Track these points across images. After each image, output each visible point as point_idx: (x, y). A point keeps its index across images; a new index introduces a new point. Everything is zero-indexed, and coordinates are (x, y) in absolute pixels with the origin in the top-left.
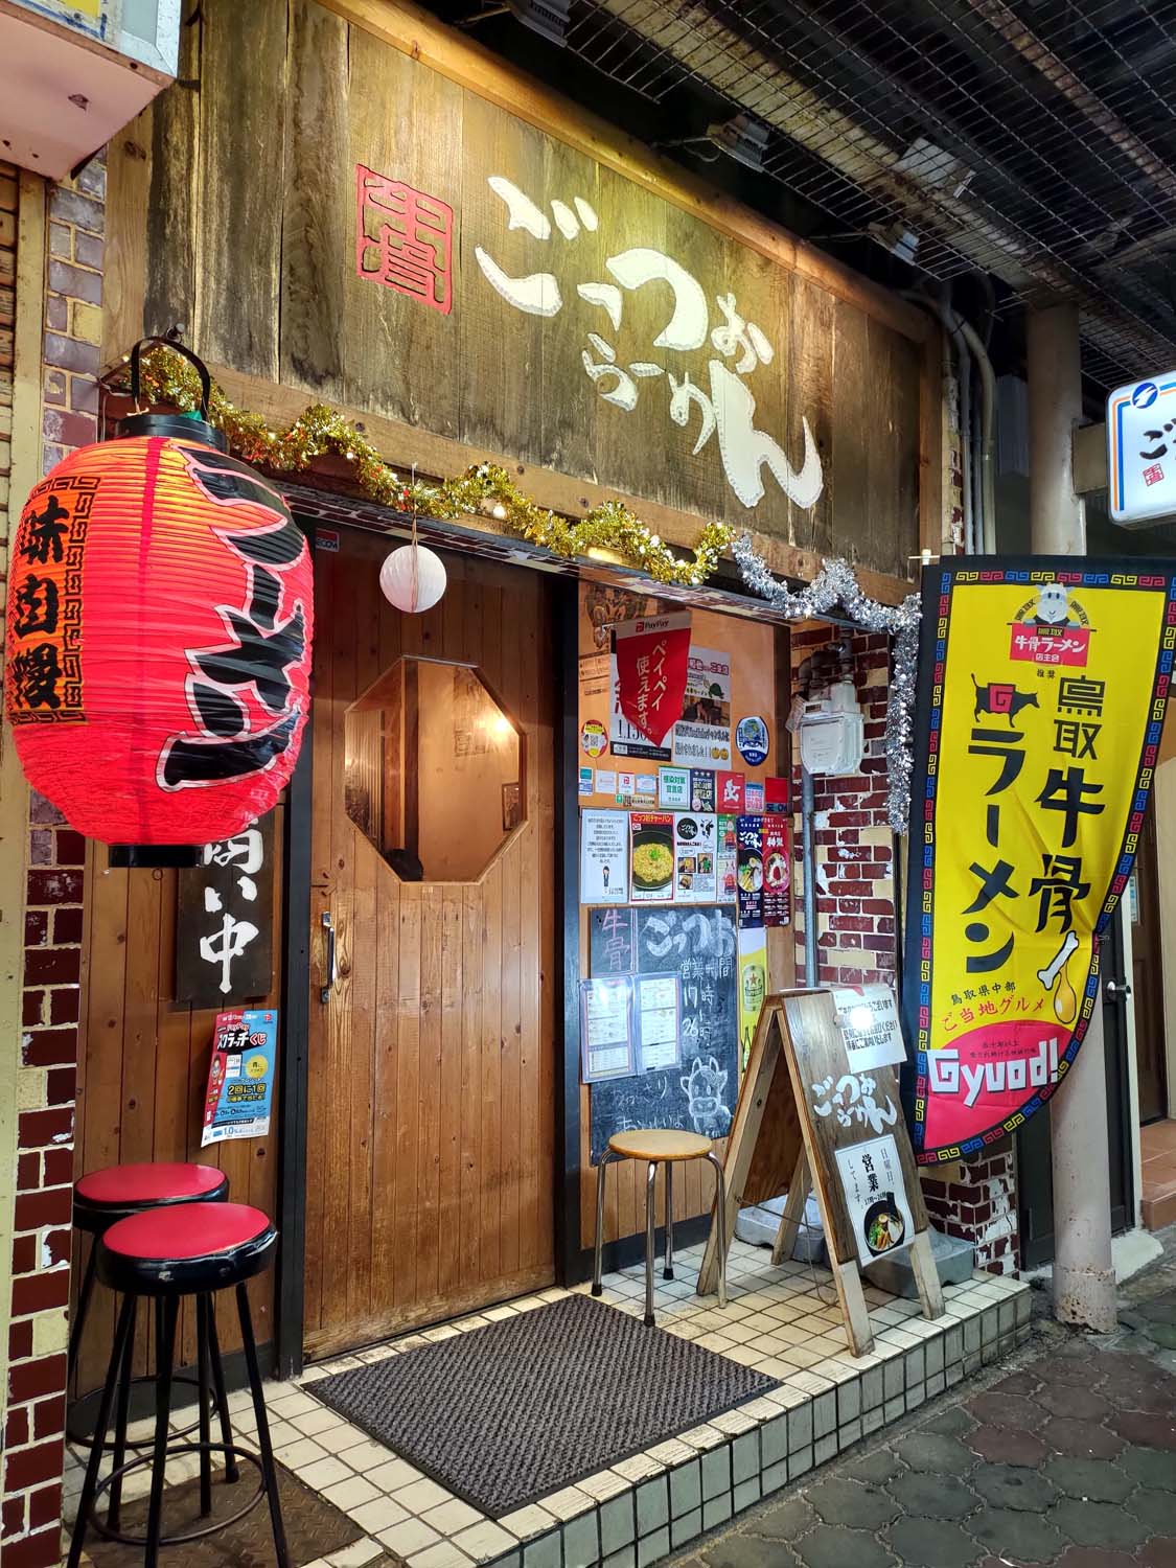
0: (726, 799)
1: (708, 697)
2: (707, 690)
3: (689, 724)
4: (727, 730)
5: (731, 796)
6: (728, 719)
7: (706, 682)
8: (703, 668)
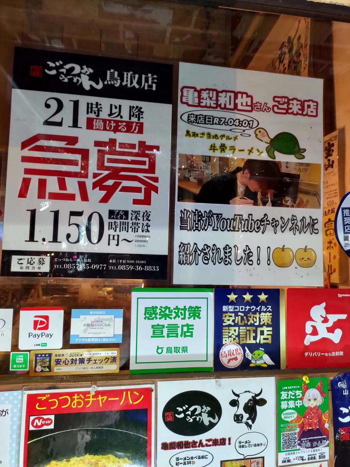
0: (309, 340)
1: (265, 157)
2: (263, 146)
3: (216, 208)
4: (318, 214)
5: (323, 333)
6: (316, 194)
7: (260, 132)
8: (253, 107)
